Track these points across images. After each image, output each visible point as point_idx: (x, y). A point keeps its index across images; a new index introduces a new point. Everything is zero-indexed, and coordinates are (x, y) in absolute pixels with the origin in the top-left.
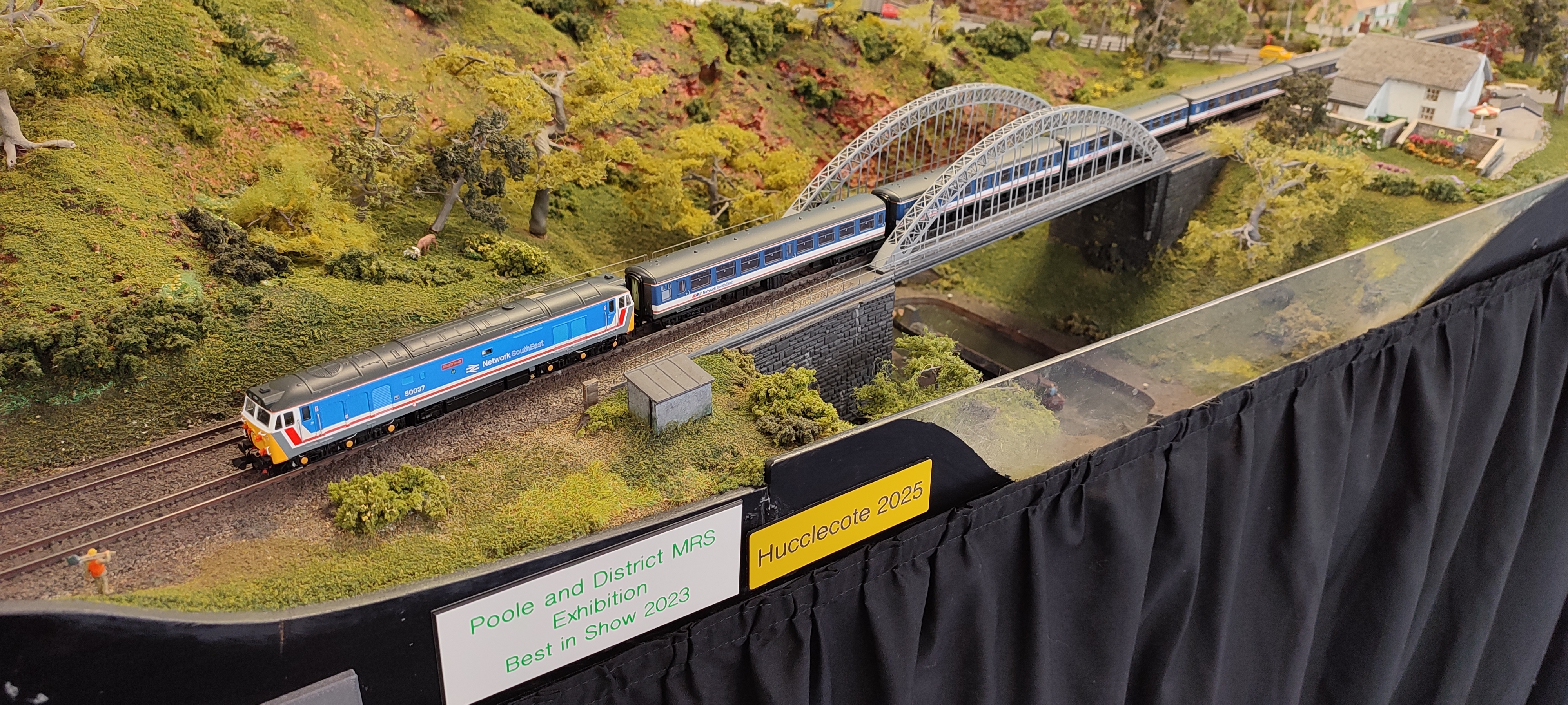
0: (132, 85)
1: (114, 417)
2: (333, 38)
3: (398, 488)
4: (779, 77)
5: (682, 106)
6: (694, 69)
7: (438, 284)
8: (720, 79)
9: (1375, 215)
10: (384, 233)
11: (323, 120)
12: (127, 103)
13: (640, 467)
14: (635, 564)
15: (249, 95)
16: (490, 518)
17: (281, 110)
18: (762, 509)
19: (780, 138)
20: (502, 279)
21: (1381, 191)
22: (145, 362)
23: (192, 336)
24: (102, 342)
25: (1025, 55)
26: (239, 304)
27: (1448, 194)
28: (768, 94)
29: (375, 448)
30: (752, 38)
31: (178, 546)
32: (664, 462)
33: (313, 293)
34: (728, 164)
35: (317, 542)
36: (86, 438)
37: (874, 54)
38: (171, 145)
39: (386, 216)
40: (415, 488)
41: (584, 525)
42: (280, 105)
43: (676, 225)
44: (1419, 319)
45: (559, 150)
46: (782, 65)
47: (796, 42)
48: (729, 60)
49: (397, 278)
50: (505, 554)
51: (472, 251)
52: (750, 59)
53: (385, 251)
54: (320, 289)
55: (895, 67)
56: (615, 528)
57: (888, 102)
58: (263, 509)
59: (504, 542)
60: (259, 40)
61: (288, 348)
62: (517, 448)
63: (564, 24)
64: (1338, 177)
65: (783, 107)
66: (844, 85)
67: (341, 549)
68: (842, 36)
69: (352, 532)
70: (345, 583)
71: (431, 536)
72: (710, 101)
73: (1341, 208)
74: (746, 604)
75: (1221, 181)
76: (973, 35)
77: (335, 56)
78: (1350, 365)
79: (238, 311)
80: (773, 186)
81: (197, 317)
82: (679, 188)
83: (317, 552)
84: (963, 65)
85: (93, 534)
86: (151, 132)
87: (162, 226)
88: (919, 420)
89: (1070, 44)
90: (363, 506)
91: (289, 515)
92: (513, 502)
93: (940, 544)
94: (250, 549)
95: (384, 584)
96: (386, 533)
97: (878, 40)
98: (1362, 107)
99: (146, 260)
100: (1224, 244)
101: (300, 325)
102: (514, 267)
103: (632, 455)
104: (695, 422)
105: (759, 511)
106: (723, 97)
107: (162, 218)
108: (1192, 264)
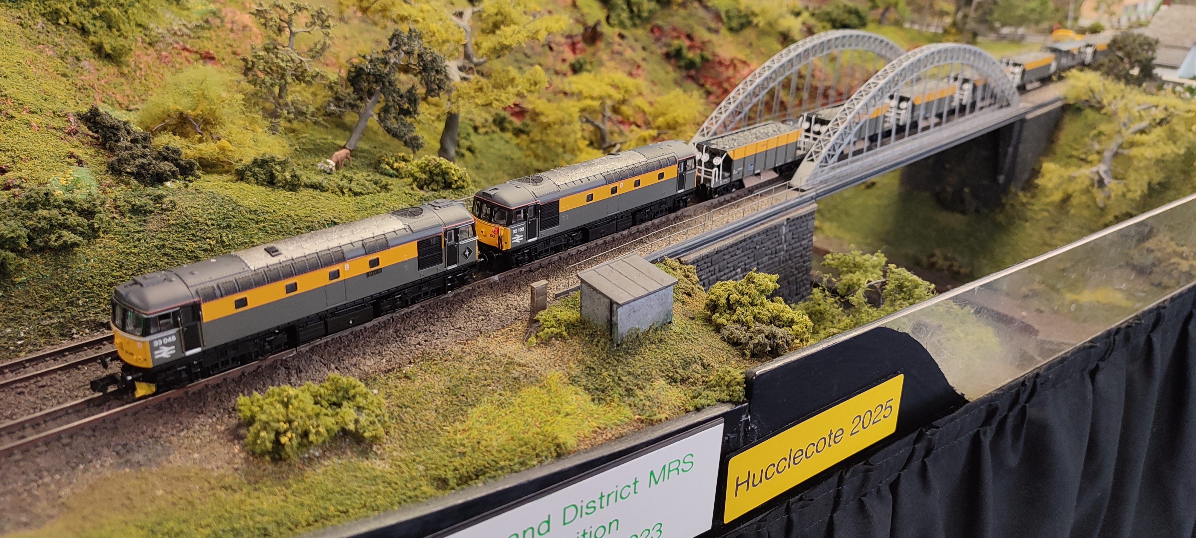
3: (324, 403)
4: (653, 40)
5: (568, 63)
6: (579, 30)
7: (356, 194)
8: (601, 40)
10: (298, 147)
12: (34, 15)
13: (604, 379)
14: (609, 495)
15: (161, 23)
16: (435, 440)
17: (193, 40)
20: (422, 193)
22: (26, 261)
23: (82, 234)
26: (138, 203)
28: (644, 55)
29: (293, 358)
30: (629, 4)
31: (42, 478)
32: (630, 373)
33: (223, 196)
34: (616, 109)
35: (222, 471)
37: (735, 24)
38: (78, 59)
40: (345, 403)
41: (548, 448)
42: (192, 35)
46: (656, 30)
47: (666, 11)
48: (609, 23)
49: (312, 186)
50: (459, 485)
51: (388, 167)
52: (628, 23)
53: (298, 165)
54: (229, 192)
55: (753, 36)
56: (586, 451)
57: (748, 65)
58: (155, 430)
59: (456, 469)
62: (459, 359)
64: (1188, 118)
65: (657, 67)
66: (710, 50)
67: (252, 479)
68: (706, 7)
69: (268, 457)
70: (259, 526)
71: (366, 462)
72: (592, 59)
73: (1187, 148)
75: (1060, 131)
76: (817, 12)
79: (136, 211)
81: (89, 214)
82: (577, 126)
83: (222, 484)
86: (56, 45)
87: (57, 123)
88: (896, 329)
89: (898, 23)
90: (282, 424)
91: (188, 438)
92: (461, 421)
93: (904, 468)
94: (134, 481)
95: (309, 525)
96: (310, 459)
97: (737, 13)
98: (1174, 68)
99: (36, 154)
100: (1083, 182)
101: (206, 228)
102: (433, 181)
103: (593, 366)
104: (656, 330)
105: (738, 432)
106: (604, 56)
107: (59, 116)
108: (1044, 204)
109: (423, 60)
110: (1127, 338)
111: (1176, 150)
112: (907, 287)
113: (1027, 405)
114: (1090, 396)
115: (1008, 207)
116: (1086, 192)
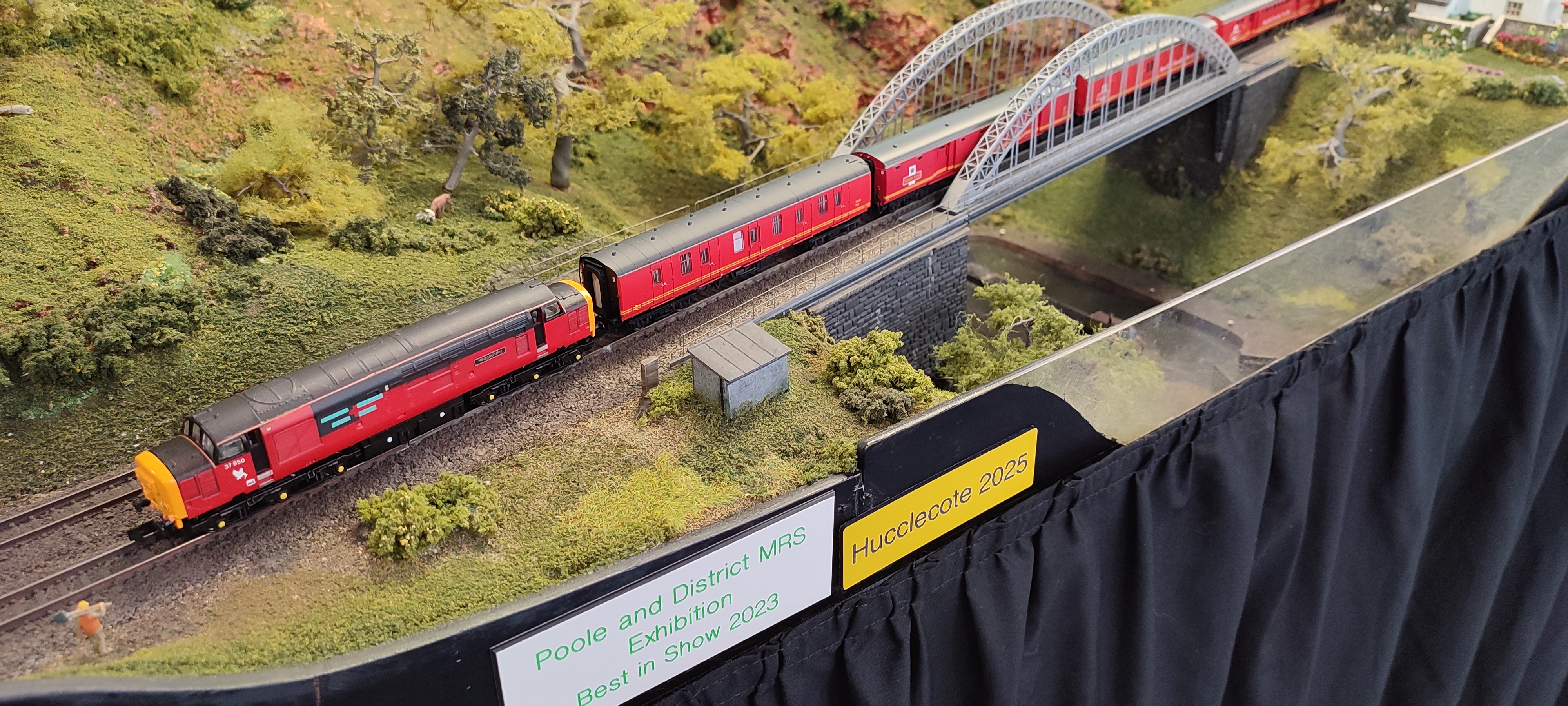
0: (94, 38)
1: (100, 430)
7: (459, 251)
8: (743, 5)
9: (1471, 123)
10: (392, 195)
11: (312, 69)
12: (90, 60)
13: (715, 458)
14: (719, 573)
15: (227, 43)
16: (548, 530)
17: (264, 59)
18: (856, 498)
19: (811, 67)
20: (530, 242)
21: (1475, 96)
22: (130, 362)
23: (183, 329)
24: (78, 342)
26: (234, 287)
27: (1550, 96)
28: (796, 19)
29: (406, 452)
31: (185, 587)
32: (741, 450)
33: (319, 270)
34: (760, 97)
35: (350, 573)
36: (68, 457)
38: (143, 105)
39: (392, 175)
40: (459, 501)
41: (657, 532)
42: (263, 53)
43: (709, 169)
44: (1530, 236)
45: (580, 90)
49: (412, 246)
50: (570, 573)
51: (493, 210)
53: (394, 215)
54: (325, 265)
56: (694, 533)
57: (925, 22)
58: (283, 535)
59: (567, 558)
61: (295, 336)
62: (571, 443)
64: (1434, 82)
65: (812, 32)
66: (877, 6)
69: (390, 558)
70: (387, 623)
71: (482, 556)
72: (733, 29)
73: (1435, 115)
74: (841, 606)
75: (1295, 92)
78: (1461, 291)
79: (233, 295)
80: (813, 120)
81: (187, 305)
82: (711, 127)
83: (350, 586)
85: (84, 577)
86: (119, 92)
87: (139, 201)
88: (1024, 385)
90: (401, 527)
91: (314, 540)
92: (572, 508)
93: (1045, 521)
94: (271, 587)
95: (433, 620)
96: (430, 557)
99: (124, 242)
100: (1311, 162)
101: (306, 309)
102: (542, 227)
103: (704, 444)
104: (771, 401)
105: (850, 502)
106: (747, 24)
107: (139, 191)
108: (1269, 185)
109: (523, 91)
110: (1316, 361)
111: (1421, 120)
112: (1053, 327)
113: (1193, 443)
115: (1227, 190)
116: (1314, 173)
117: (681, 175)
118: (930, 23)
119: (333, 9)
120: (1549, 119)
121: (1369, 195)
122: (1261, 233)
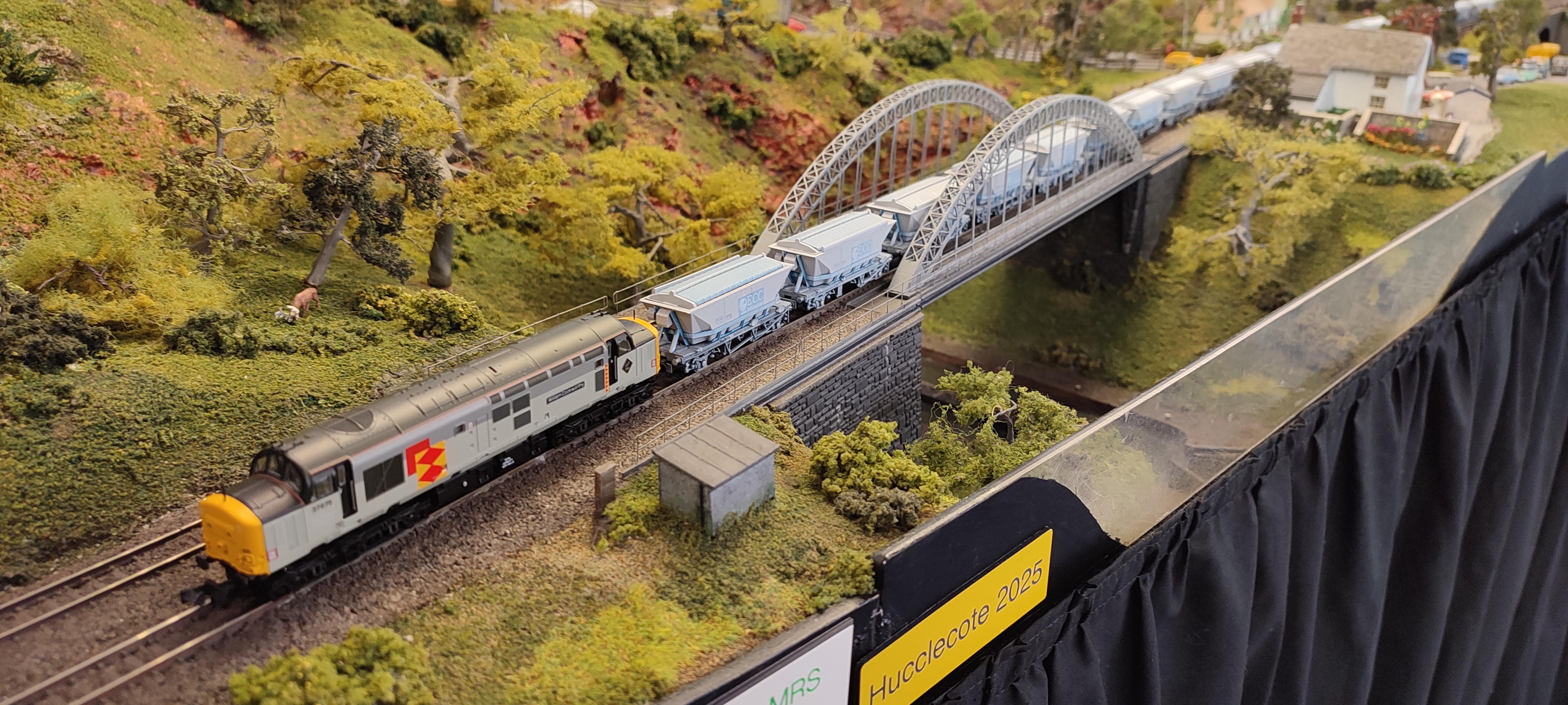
2: (133, 52)
3: (350, 669)
4: (689, 94)
5: (581, 131)
6: (592, 87)
7: (335, 353)
8: (622, 99)
9: (1366, 207)
10: (243, 289)
11: (129, 154)
13: (701, 587)
15: (22, 121)
17: (69, 141)
19: (698, 166)
20: (422, 341)
21: (1365, 182)
25: (947, 66)
26: (35, 400)
27: (1435, 180)
28: (680, 115)
29: (292, 605)
30: (655, 48)
32: (732, 574)
33: (153, 377)
34: (653, 192)
37: (790, 67)
40: (377, 665)
41: (644, 688)
42: (67, 134)
43: (605, 268)
46: (691, 81)
47: (703, 56)
48: (630, 76)
49: (274, 348)
51: (370, 307)
52: (656, 74)
53: (245, 315)
54: (162, 371)
55: (814, 82)
57: (812, 120)
60: (31, 51)
61: (122, 462)
62: (512, 579)
63: (430, 37)
64: (1333, 166)
65: (697, 129)
66: (763, 103)
68: (752, 47)
72: (613, 124)
73: (1334, 200)
75: (1188, 184)
76: (890, 45)
77: (137, 73)
78: (1397, 370)
79: (34, 411)
82: (607, 220)
84: (884, 78)
88: (1040, 478)
89: (987, 54)
92: (526, 665)
93: (1058, 639)
97: (791, 52)
98: (1311, 100)
100: (1220, 249)
101: (137, 426)
102: (436, 323)
103: (684, 569)
104: (757, 511)
105: (869, 631)
106: (629, 120)
108: (1178, 276)
109: (408, 164)
110: (1290, 444)
111: (1322, 204)
112: (1043, 415)
113: (1189, 539)
114: (1255, 519)
115: (1137, 282)
116: (1225, 260)
117: (565, 280)
118: (818, 121)
119: (154, 88)
120: (1439, 201)
121: (1280, 281)
122: (1178, 323)
